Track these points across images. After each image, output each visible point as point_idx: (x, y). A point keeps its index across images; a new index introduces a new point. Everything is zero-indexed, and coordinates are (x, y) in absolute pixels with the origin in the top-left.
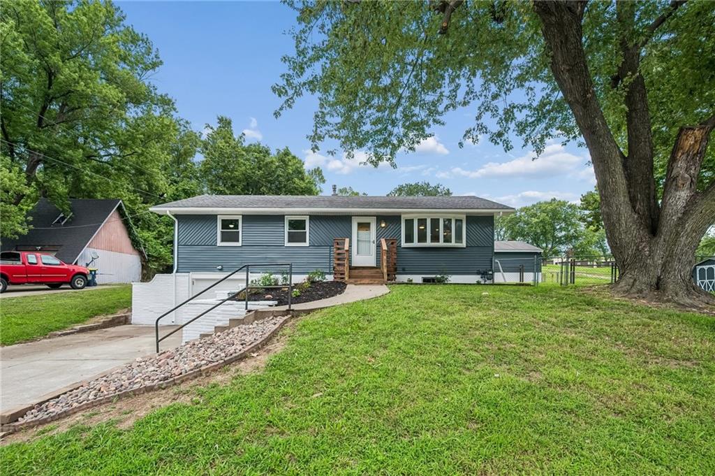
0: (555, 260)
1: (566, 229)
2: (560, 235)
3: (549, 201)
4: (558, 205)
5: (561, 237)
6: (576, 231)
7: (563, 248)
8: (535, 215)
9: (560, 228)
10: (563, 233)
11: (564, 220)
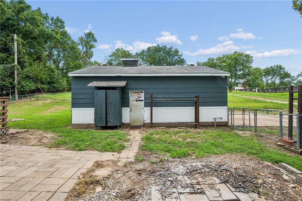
0: (236, 88)
1: (243, 70)
2: (239, 73)
3: (233, 53)
4: (238, 55)
5: (240, 75)
6: (249, 71)
7: (242, 81)
8: (224, 62)
9: (240, 69)
10: (242, 72)
11: (242, 64)
